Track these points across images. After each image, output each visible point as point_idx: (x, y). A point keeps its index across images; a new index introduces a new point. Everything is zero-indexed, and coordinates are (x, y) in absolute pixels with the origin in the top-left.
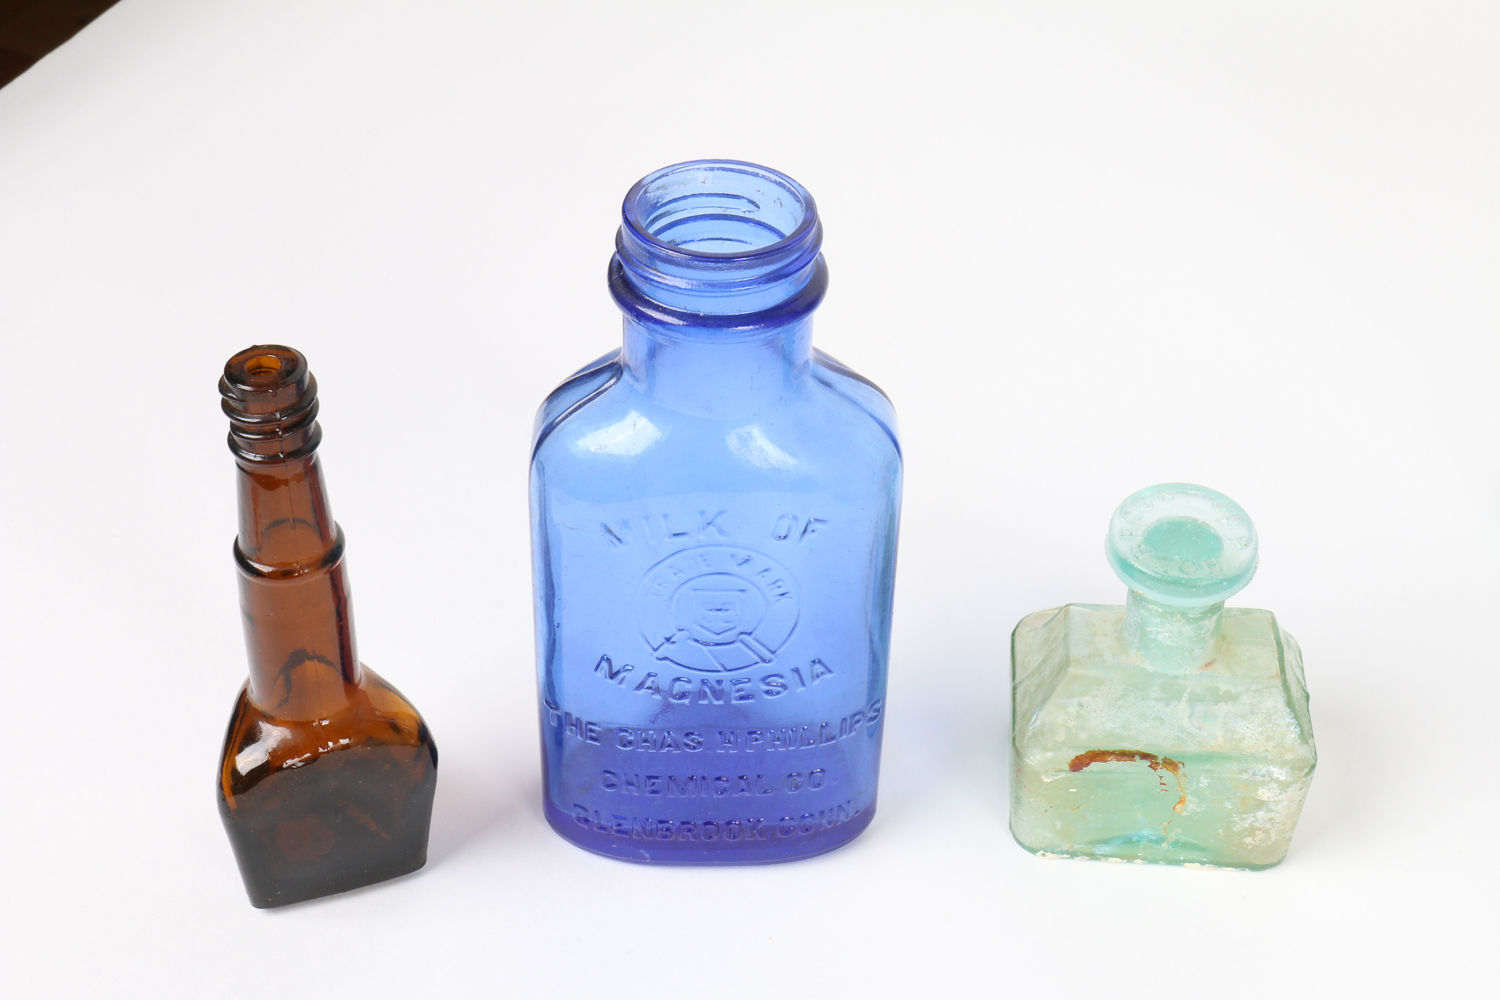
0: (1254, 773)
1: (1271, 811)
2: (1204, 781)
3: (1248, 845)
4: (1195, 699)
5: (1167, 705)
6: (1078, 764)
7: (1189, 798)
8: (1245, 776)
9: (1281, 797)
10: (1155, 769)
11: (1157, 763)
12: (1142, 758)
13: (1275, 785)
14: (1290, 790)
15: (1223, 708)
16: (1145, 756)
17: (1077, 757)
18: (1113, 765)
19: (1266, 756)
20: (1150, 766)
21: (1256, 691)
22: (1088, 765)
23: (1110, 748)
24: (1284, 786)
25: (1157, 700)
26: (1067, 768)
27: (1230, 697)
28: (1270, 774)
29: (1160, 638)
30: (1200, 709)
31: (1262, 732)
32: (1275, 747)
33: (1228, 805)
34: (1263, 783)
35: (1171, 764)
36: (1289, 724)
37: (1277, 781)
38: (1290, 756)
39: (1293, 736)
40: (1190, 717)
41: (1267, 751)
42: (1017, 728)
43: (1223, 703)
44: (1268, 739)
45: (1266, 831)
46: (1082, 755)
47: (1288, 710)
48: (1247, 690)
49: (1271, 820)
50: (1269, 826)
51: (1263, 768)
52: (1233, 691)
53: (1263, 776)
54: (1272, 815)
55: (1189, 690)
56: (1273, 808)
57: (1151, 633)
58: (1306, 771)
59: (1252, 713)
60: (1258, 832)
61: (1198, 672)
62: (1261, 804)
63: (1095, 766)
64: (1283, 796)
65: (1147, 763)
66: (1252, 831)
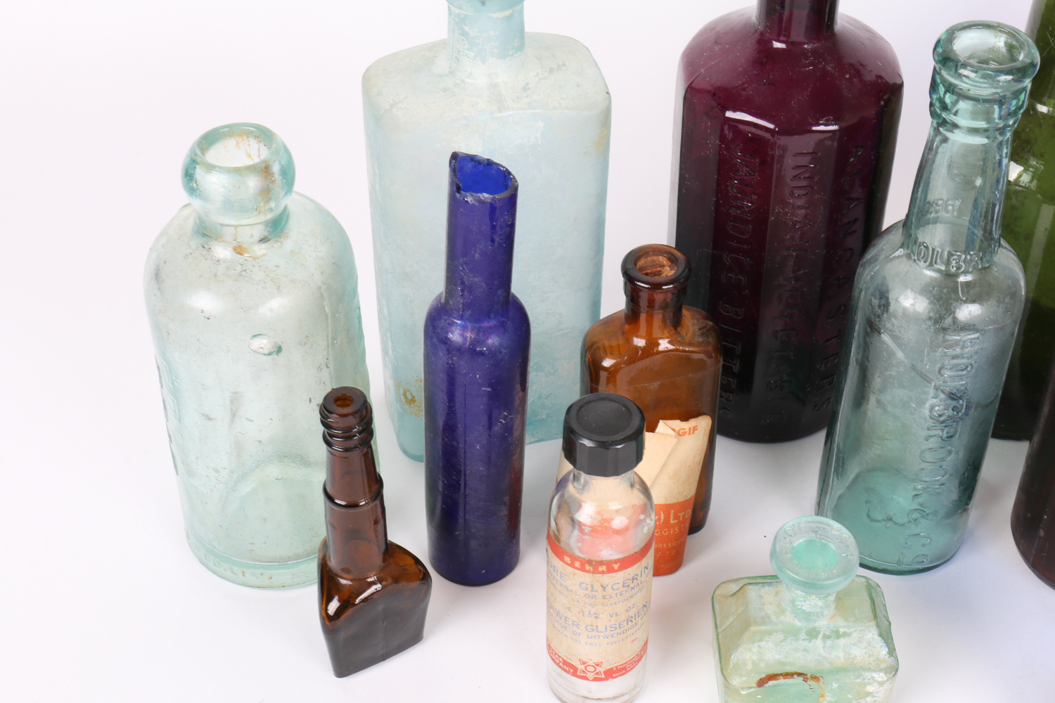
0: (864, 679)
1: (875, 697)
2: (835, 685)
4: (826, 637)
5: (810, 642)
6: (761, 683)
7: (827, 694)
8: (859, 681)
9: (880, 689)
10: (806, 682)
11: (807, 678)
12: (798, 676)
13: (876, 684)
14: (885, 685)
15: (842, 641)
16: (800, 674)
17: (761, 679)
18: (782, 681)
19: (870, 668)
20: (803, 680)
21: (861, 631)
22: (767, 682)
23: (779, 672)
24: (881, 684)
25: (803, 640)
26: (755, 685)
27: (845, 635)
28: (873, 678)
29: (804, 608)
30: (829, 642)
31: (866, 653)
32: (874, 661)
33: (850, 696)
34: (869, 684)
35: (815, 678)
36: (881, 647)
37: (878, 682)
38: (883, 666)
39: (884, 652)
40: (824, 648)
41: (870, 663)
42: (722, 663)
43: (842, 638)
44: (870, 656)
46: (763, 678)
47: (880, 638)
48: (856, 630)
51: (868, 675)
52: (848, 631)
53: (869, 679)
54: (875, 699)
55: (822, 633)
56: (876, 695)
57: (798, 605)
58: (893, 673)
59: (860, 642)
61: (827, 623)
62: (869, 694)
63: (771, 683)
64: (882, 689)
65: (801, 679)
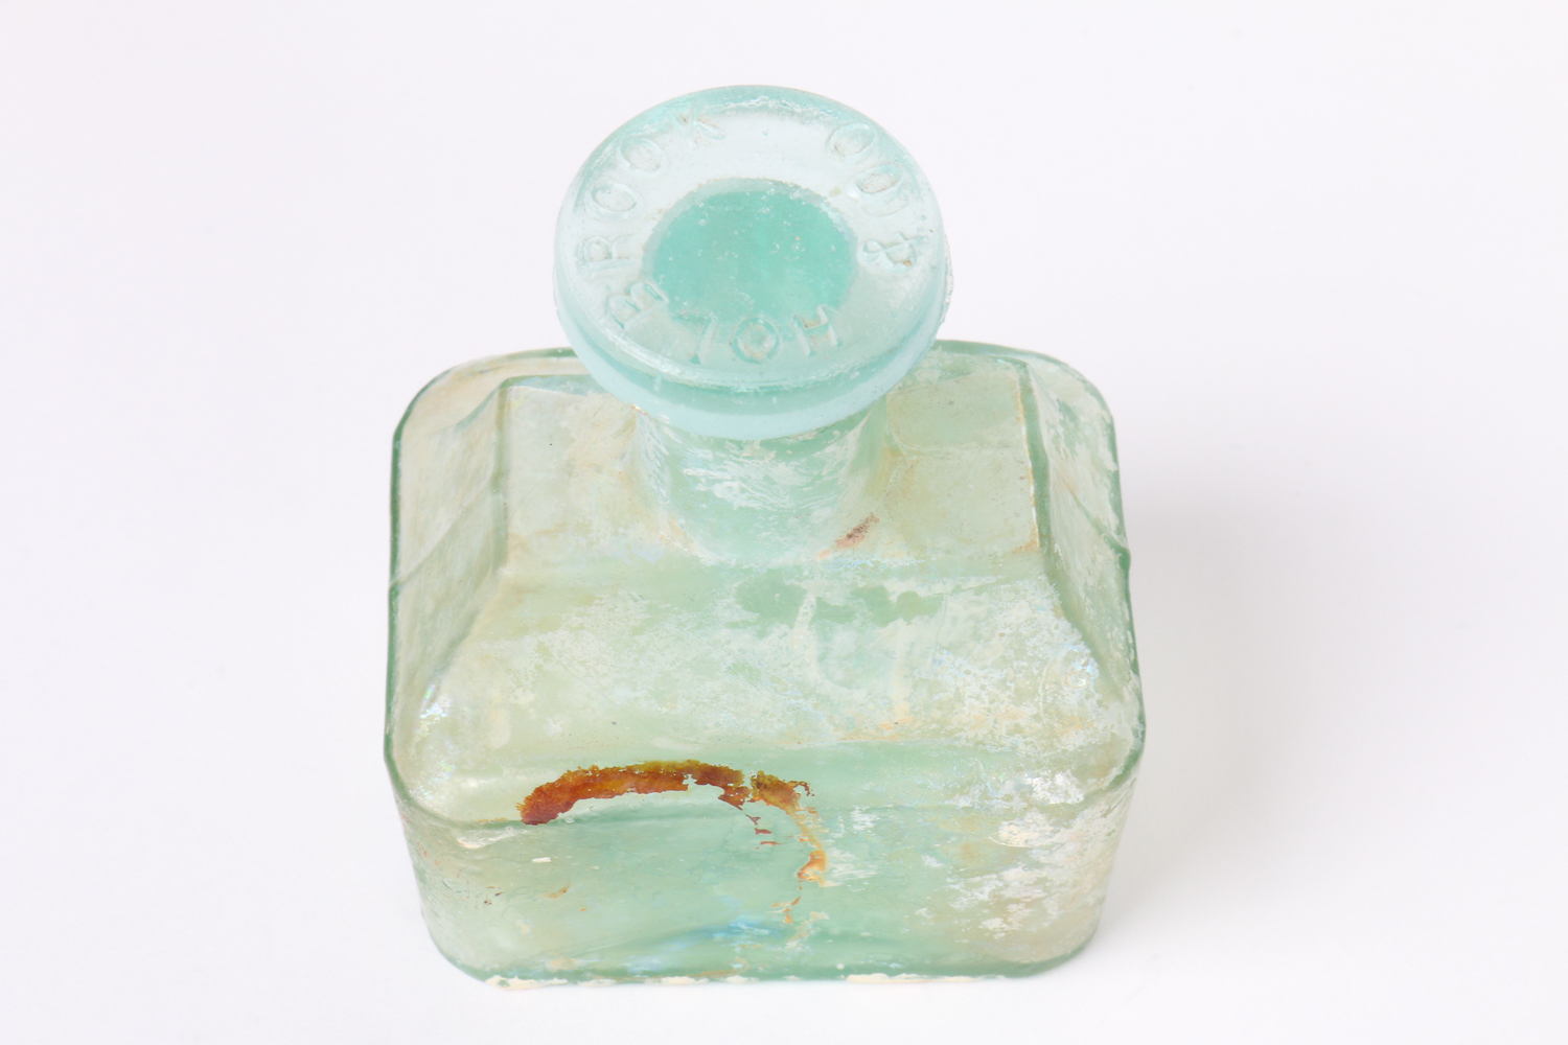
0: (985, 795)
1: (1038, 865)
3: (994, 932)
4: (829, 615)
5: (762, 634)
6: (545, 805)
7: (833, 854)
8: (963, 802)
9: (1056, 838)
10: (737, 804)
11: (740, 790)
12: (700, 782)
13: (1040, 817)
14: (1078, 823)
15: (902, 635)
16: (709, 775)
17: (539, 791)
19: (1014, 748)
20: (724, 798)
21: (978, 591)
22: (568, 806)
23: (621, 760)
24: (1063, 816)
25: (733, 625)
26: (517, 816)
27: (912, 607)
28: (1025, 792)
29: (719, 491)
31: (1003, 682)
32: (1036, 717)
33: (930, 862)
34: (1010, 816)
35: (774, 789)
36: (1068, 660)
37: (1044, 808)
38: (1074, 740)
39: (1084, 682)
40: (822, 659)
41: (1018, 729)
42: (397, 711)
43: (900, 622)
45: (1033, 903)
46: (551, 786)
47: (1064, 624)
48: (957, 590)
49: (1040, 882)
50: (1038, 893)
52: (922, 592)
53: (1008, 798)
54: (1044, 874)
55: (811, 599)
56: (1043, 859)
57: (696, 480)
58: (1115, 772)
60: (1013, 908)
61: (830, 557)
63: (583, 807)
64: (1064, 835)
65: (712, 793)
66: (1000, 905)
